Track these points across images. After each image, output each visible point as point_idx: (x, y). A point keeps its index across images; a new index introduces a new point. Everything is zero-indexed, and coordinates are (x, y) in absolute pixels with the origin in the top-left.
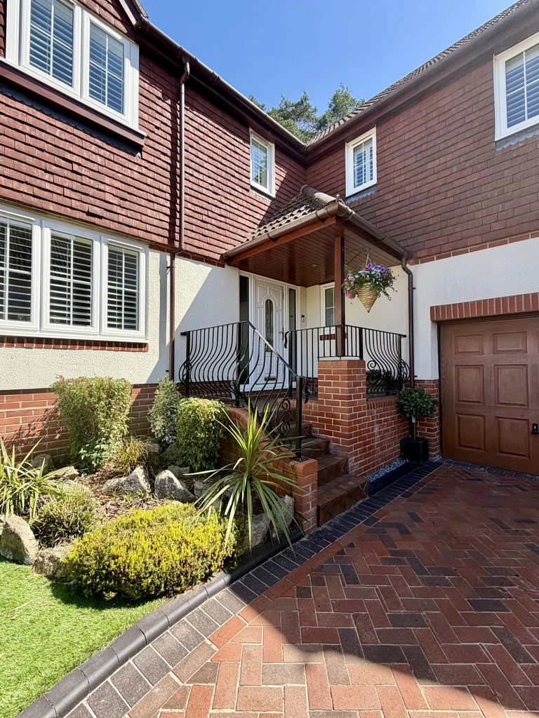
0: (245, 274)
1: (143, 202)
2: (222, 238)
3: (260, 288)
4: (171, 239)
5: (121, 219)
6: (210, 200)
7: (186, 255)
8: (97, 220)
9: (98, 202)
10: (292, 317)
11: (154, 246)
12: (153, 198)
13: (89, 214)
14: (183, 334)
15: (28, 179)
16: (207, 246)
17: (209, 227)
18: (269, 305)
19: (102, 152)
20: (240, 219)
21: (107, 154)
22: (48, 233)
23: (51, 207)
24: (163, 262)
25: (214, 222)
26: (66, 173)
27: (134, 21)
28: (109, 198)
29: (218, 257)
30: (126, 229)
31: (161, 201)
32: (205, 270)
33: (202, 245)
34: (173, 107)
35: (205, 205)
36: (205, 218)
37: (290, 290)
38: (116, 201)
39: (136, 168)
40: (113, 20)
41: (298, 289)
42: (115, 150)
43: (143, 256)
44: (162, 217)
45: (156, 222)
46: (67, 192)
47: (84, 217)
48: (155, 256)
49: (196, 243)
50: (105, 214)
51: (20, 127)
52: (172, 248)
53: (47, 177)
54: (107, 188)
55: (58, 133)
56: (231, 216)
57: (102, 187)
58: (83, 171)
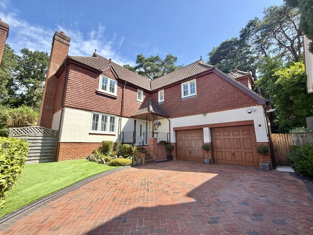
0: (135, 119)
1: (116, 108)
2: (131, 112)
3: (139, 122)
4: (121, 114)
5: (113, 112)
6: (129, 105)
7: (124, 117)
8: (109, 113)
9: (109, 109)
10: (147, 128)
11: (118, 116)
12: (118, 107)
13: (108, 112)
14: (122, 133)
15: (100, 107)
16: (128, 115)
17: (128, 111)
18: (141, 125)
19: (110, 101)
20: (135, 108)
21: (111, 101)
22: (101, 115)
23: (103, 111)
24: (119, 118)
25: (129, 109)
26: (105, 105)
27: (117, 78)
28: (111, 108)
29: (130, 117)
30: (113, 113)
31: (120, 107)
32: (127, 119)
33: (127, 114)
34: (123, 90)
35: (128, 106)
36: (128, 109)
37: (146, 122)
38: (112, 109)
39: (116, 102)
40: (114, 78)
41: (148, 122)
42: (112, 100)
43: (116, 118)
44: (120, 110)
45: (118, 111)
46: (105, 109)
47: (107, 112)
48: (118, 117)
49: (126, 114)
50: (110, 111)
51: (99, 99)
52: (121, 116)
53: (102, 107)
54: (111, 107)
55: (104, 99)
56: (133, 108)
57: (110, 107)
58: (107, 105)
